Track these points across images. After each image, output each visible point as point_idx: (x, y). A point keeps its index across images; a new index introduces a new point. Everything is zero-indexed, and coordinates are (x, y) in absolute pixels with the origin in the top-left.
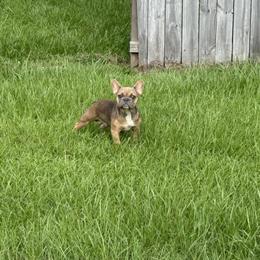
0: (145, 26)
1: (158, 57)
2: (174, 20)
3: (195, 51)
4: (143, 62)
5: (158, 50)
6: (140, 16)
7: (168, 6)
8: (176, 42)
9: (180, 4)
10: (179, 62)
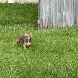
0: (42, 16)
1: (46, 25)
2: (51, 14)
3: (57, 23)
4: (41, 26)
5: (46, 23)
6: (40, 13)
7: (49, 10)
8: (51, 21)
9: (52, 10)
10: (52, 26)
